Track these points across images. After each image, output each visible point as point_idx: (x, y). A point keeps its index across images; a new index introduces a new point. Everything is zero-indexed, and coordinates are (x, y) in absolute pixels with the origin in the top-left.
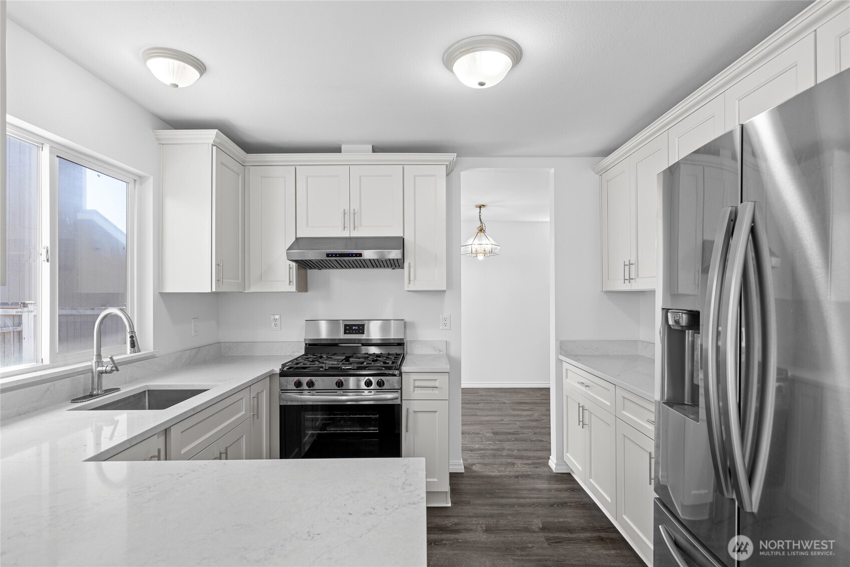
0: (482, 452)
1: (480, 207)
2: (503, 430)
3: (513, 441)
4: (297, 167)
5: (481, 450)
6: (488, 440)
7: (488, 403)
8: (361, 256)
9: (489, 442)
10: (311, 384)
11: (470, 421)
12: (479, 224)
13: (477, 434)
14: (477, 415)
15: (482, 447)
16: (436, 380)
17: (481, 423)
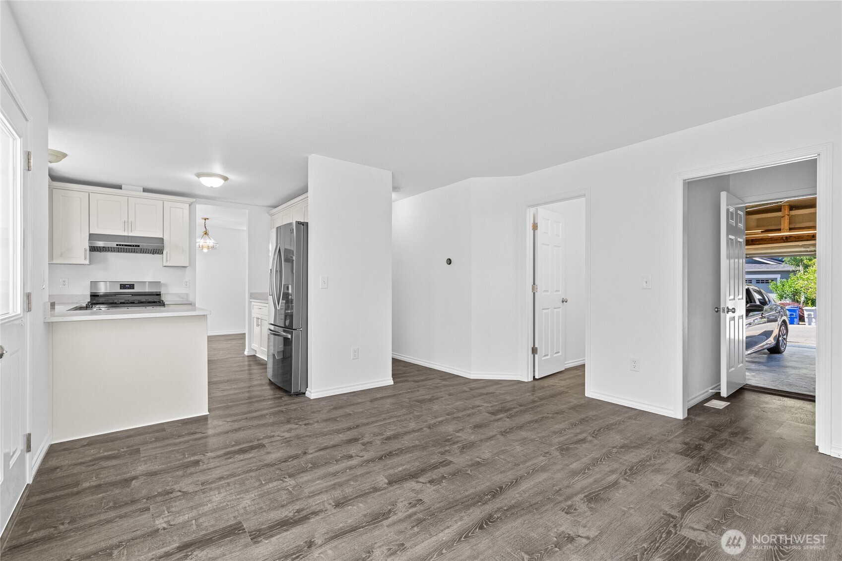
1: (205, 219)
4: (90, 194)
12: (204, 230)
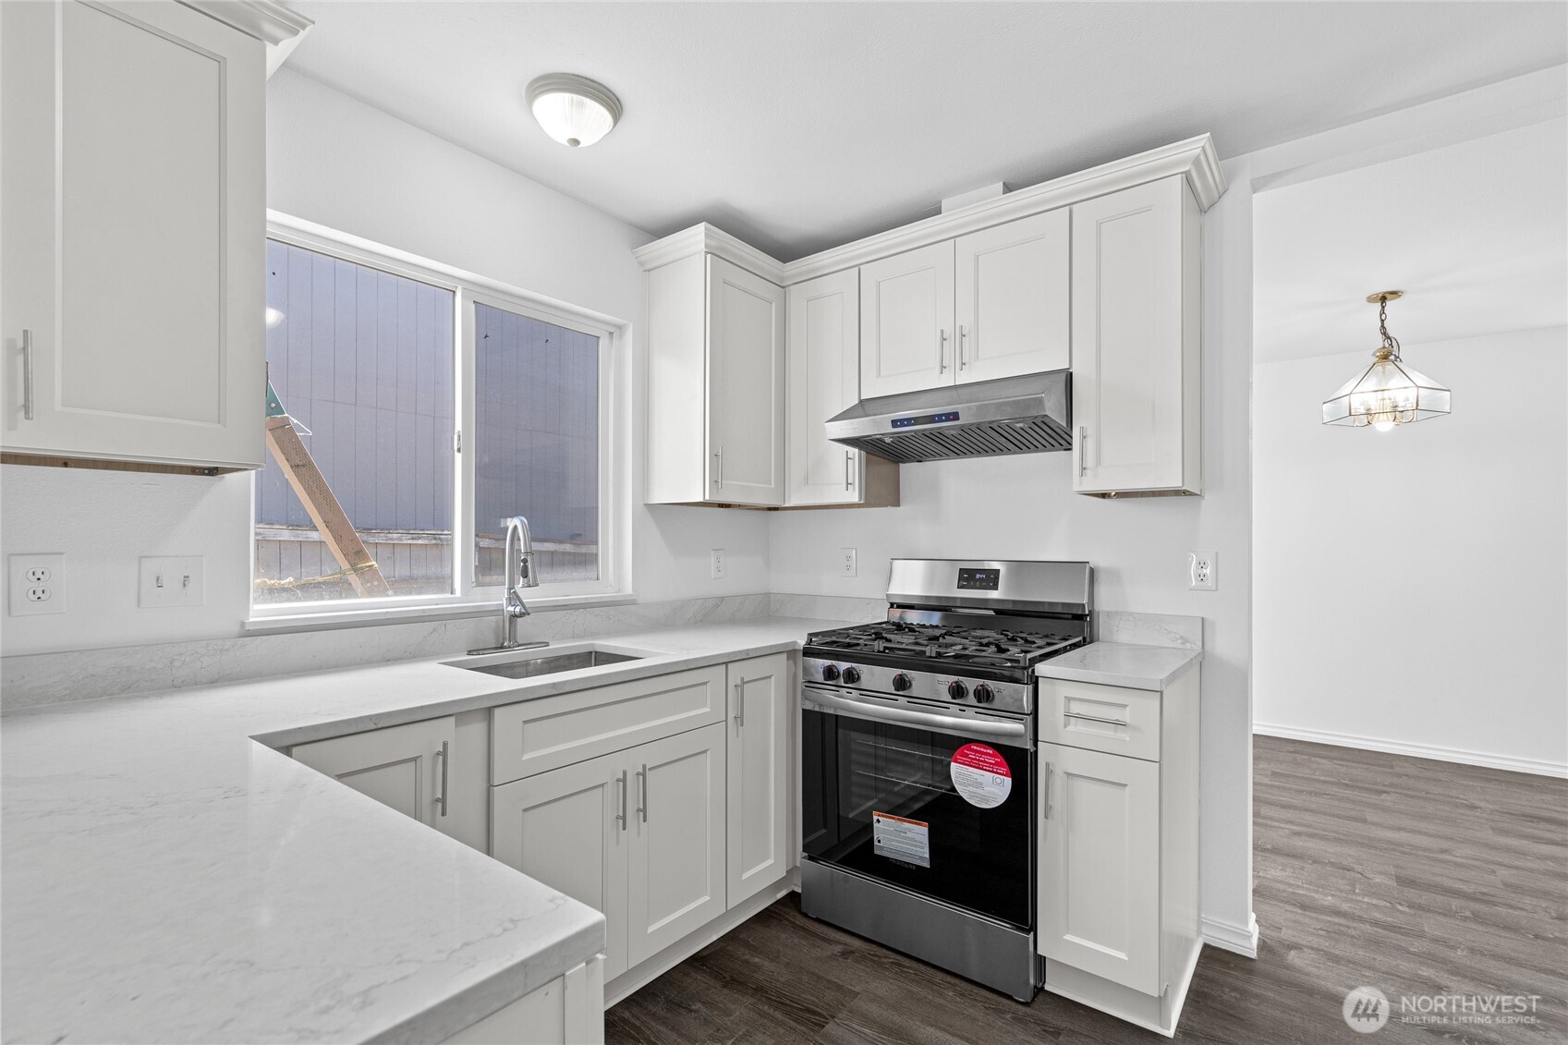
0: (1336, 920)
1: (1383, 299)
2: (1439, 879)
3: (1465, 919)
4: (862, 268)
5: (1338, 913)
6: (1371, 895)
7: (1413, 797)
8: (958, 419)
9: (1374, 902)
10: (851, 677)
11: (1337, 833)
12: (1379, 342)
13: (1344, 869)
14: (1364, 821)
15: (1345, 907)
16: (1125, 706)
17: (1369, 844)
